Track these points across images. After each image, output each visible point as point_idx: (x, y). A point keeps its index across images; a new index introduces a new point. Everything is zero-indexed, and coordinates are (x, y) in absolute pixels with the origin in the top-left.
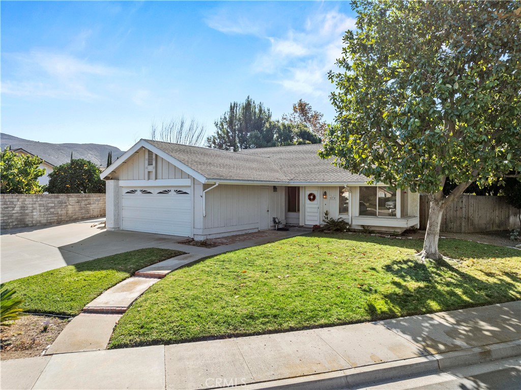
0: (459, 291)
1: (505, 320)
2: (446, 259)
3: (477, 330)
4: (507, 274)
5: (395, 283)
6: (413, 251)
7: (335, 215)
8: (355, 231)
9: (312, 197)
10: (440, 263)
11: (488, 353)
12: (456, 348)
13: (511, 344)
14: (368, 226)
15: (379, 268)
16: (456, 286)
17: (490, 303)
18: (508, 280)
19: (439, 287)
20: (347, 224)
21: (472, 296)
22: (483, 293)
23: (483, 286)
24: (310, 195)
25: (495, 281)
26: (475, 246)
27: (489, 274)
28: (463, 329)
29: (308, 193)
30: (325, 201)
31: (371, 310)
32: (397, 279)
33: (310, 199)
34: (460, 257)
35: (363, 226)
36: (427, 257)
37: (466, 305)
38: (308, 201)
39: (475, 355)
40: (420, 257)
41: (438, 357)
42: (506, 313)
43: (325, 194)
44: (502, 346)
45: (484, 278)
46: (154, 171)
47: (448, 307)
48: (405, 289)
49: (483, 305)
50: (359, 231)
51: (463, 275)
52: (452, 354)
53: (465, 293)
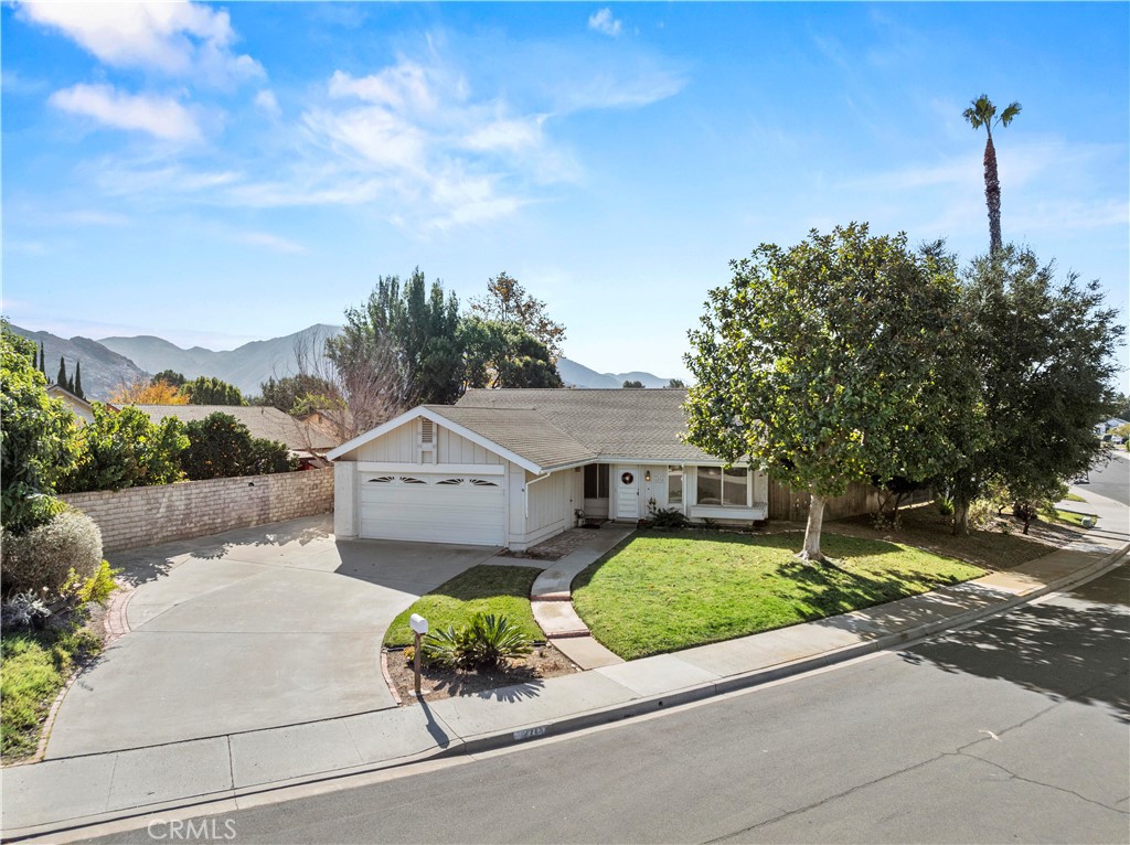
0: (860, 592)
1: (906, 613)
2: (830, 560)
3: (889, 622)
4: (890, 572)
5: (800, 588)
6: (789, 552)
7: (664, 503)
8: (694, 526)
9: (627, 478)
10: (827, 565)
11: (905, 636)
12: (883, 635)
13: (916, 629)
14: (712, 519)
15: (771, 573)
16: (856, 587)
17: (889, 601)
18: (894, 578)
19: (841, 590)
20: (682, 516)
21: (873, 596)
22: (880, 592)
23: (878, 586)
24: (625, 475)
25: (885, 580)
26: (846, 541)
27: (875, 574)
28: (880, 622)
29: (622, 472)
30: (648, 485)
31: (801, 613)
32: (800, 584)
33: (625, 482)
34: (839, 555)
35: (706, 519)
36: (810, 559)
37: (871, 604)
38: (622, 484)
39: (897, 637)
40: (803, 558)
41: (875, 641)
42: (904, 608)
43: (648, 474)
44: (913, 630)
45: (874, 578)
46: (435, 451)
47: (860, 605)
48: (815, 593)
49: (884, 603)
50: (701, 526)
51: (855, 576)
52: (882, 638)
53: (866, 593)
